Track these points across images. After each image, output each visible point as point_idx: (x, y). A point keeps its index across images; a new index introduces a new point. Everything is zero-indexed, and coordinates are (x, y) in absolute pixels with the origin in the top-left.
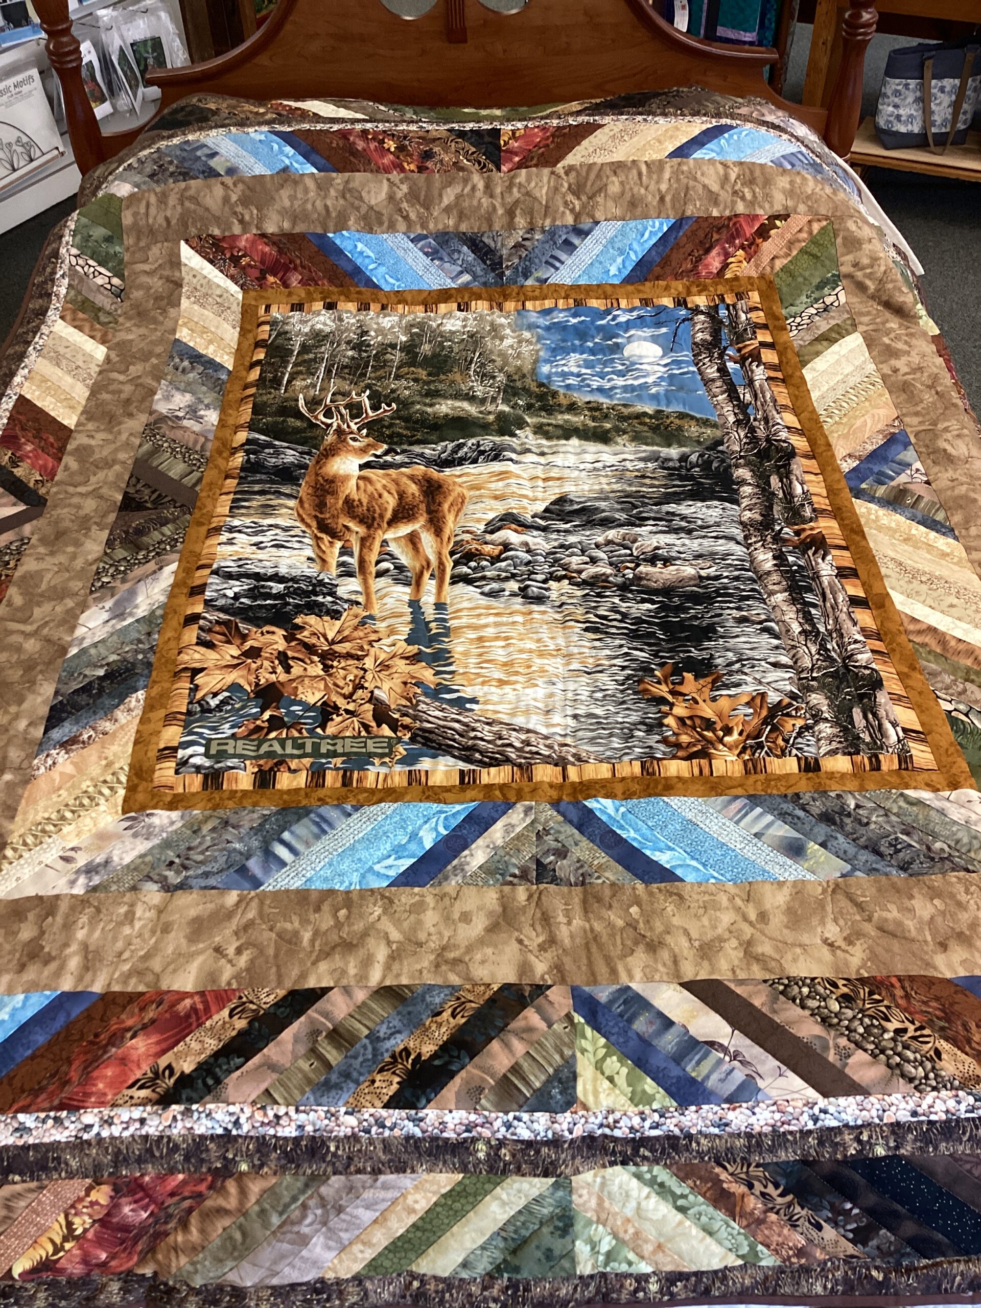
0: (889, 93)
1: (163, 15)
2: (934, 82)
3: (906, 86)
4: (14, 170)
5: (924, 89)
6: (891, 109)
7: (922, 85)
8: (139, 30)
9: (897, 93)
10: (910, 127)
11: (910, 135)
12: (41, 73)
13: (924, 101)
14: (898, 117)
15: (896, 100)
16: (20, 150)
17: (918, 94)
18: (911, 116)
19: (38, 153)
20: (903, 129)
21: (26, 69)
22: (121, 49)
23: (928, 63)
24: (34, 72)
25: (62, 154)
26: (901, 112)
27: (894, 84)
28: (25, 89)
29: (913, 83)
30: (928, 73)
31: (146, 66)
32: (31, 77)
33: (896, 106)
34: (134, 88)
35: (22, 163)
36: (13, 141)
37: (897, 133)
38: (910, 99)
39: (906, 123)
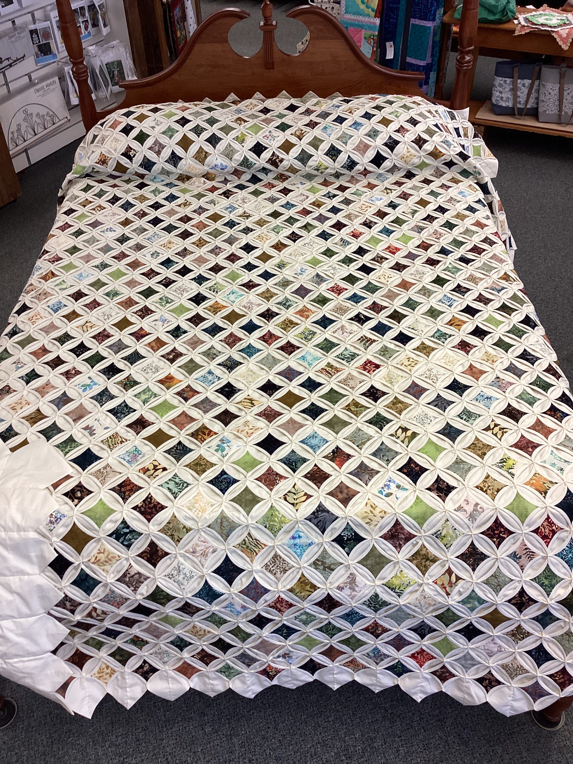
0: (497, 85)
1: (122, 49)
2: (519, 81)
3: (505, 81)
4: (45, 129)
5: (514, 84)
6: (498, 93)
7: (513, 82)
8: (110, 57)
9: (500, 85)
10: (507, 104)
11: (507, 107)
12: (59, 79)
13: (514, 90)
14: (502, 98)
15: (501, 89)
16: (48, 118)
17: (511, 86)
18: (508, 98)
19: (57, 120)
20: (504, 104)
21: (53, 77)
22: (100, 67)
23: (516, 69)
24: (56, 79)
25: (69, 120)
26: (503, 96)
27: (499, 80)
28: (52, 87)
29: (508, 80)
30: (516, 75)
31: (113, 74)
32: (54, 81)
33: (501, 92)
34: (107, 86)
35: (49, 125)
36: (45, 114)
37: (501, 106)
38: (507, 89)
39: (506, 101)
